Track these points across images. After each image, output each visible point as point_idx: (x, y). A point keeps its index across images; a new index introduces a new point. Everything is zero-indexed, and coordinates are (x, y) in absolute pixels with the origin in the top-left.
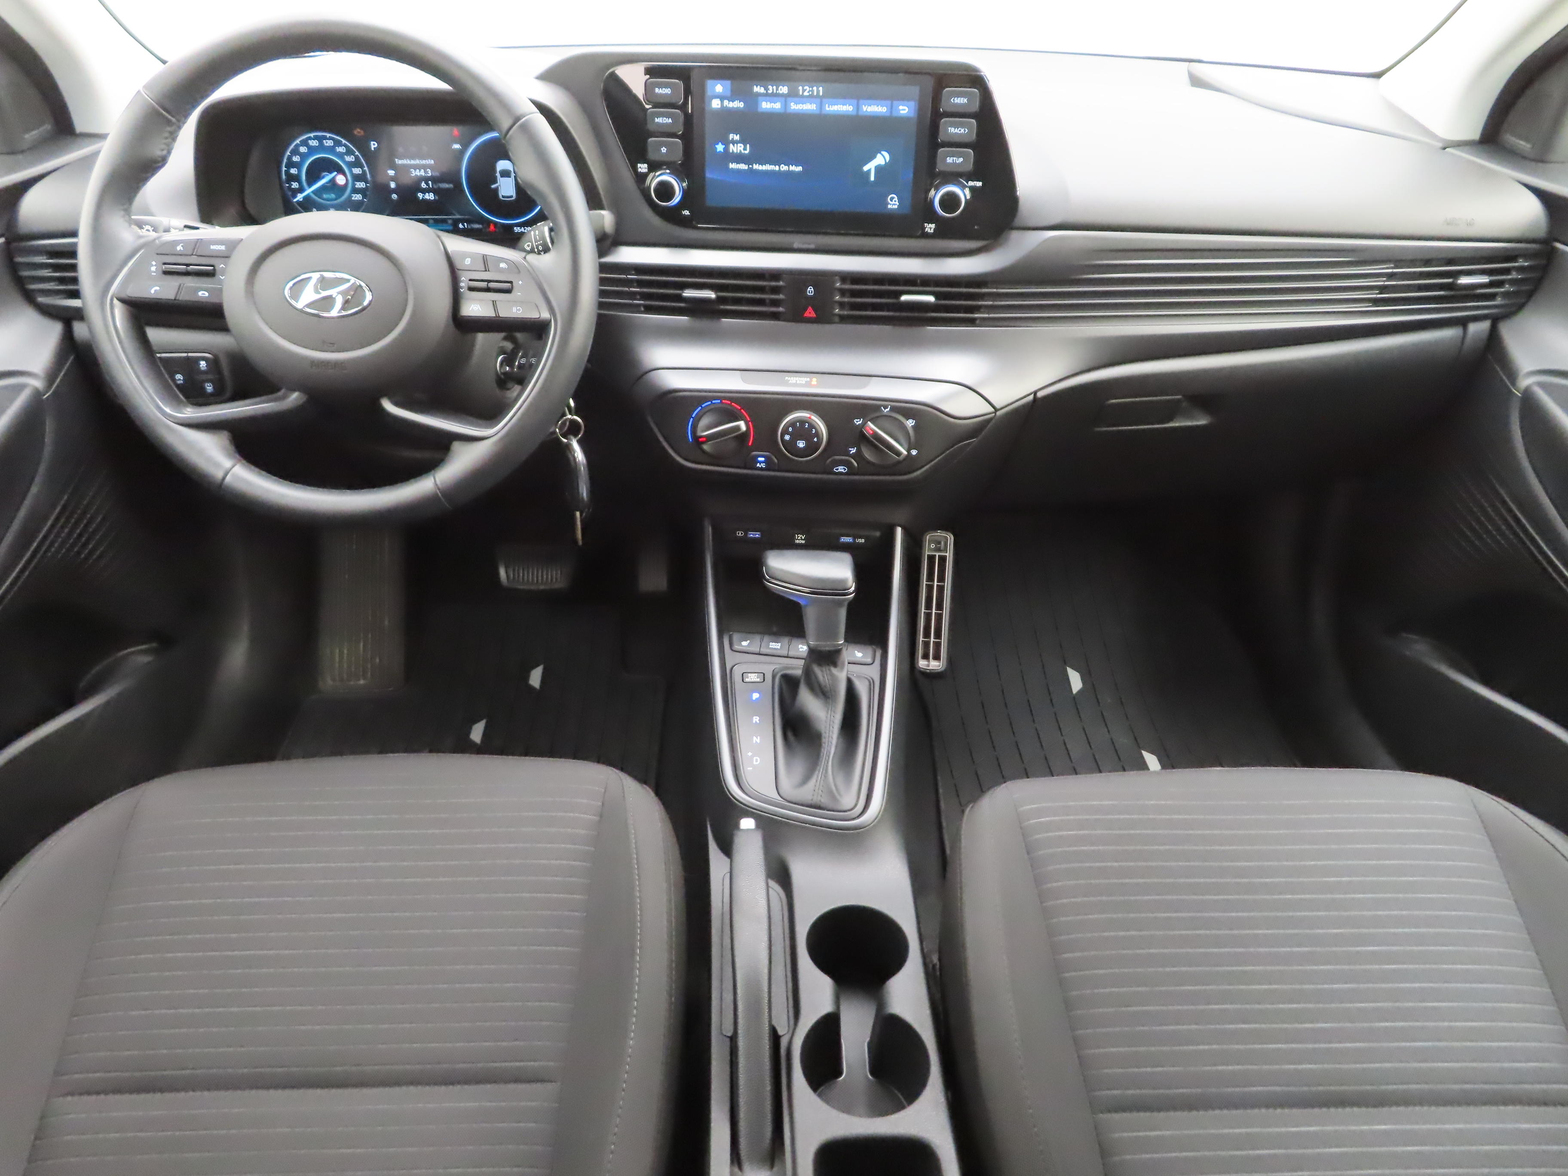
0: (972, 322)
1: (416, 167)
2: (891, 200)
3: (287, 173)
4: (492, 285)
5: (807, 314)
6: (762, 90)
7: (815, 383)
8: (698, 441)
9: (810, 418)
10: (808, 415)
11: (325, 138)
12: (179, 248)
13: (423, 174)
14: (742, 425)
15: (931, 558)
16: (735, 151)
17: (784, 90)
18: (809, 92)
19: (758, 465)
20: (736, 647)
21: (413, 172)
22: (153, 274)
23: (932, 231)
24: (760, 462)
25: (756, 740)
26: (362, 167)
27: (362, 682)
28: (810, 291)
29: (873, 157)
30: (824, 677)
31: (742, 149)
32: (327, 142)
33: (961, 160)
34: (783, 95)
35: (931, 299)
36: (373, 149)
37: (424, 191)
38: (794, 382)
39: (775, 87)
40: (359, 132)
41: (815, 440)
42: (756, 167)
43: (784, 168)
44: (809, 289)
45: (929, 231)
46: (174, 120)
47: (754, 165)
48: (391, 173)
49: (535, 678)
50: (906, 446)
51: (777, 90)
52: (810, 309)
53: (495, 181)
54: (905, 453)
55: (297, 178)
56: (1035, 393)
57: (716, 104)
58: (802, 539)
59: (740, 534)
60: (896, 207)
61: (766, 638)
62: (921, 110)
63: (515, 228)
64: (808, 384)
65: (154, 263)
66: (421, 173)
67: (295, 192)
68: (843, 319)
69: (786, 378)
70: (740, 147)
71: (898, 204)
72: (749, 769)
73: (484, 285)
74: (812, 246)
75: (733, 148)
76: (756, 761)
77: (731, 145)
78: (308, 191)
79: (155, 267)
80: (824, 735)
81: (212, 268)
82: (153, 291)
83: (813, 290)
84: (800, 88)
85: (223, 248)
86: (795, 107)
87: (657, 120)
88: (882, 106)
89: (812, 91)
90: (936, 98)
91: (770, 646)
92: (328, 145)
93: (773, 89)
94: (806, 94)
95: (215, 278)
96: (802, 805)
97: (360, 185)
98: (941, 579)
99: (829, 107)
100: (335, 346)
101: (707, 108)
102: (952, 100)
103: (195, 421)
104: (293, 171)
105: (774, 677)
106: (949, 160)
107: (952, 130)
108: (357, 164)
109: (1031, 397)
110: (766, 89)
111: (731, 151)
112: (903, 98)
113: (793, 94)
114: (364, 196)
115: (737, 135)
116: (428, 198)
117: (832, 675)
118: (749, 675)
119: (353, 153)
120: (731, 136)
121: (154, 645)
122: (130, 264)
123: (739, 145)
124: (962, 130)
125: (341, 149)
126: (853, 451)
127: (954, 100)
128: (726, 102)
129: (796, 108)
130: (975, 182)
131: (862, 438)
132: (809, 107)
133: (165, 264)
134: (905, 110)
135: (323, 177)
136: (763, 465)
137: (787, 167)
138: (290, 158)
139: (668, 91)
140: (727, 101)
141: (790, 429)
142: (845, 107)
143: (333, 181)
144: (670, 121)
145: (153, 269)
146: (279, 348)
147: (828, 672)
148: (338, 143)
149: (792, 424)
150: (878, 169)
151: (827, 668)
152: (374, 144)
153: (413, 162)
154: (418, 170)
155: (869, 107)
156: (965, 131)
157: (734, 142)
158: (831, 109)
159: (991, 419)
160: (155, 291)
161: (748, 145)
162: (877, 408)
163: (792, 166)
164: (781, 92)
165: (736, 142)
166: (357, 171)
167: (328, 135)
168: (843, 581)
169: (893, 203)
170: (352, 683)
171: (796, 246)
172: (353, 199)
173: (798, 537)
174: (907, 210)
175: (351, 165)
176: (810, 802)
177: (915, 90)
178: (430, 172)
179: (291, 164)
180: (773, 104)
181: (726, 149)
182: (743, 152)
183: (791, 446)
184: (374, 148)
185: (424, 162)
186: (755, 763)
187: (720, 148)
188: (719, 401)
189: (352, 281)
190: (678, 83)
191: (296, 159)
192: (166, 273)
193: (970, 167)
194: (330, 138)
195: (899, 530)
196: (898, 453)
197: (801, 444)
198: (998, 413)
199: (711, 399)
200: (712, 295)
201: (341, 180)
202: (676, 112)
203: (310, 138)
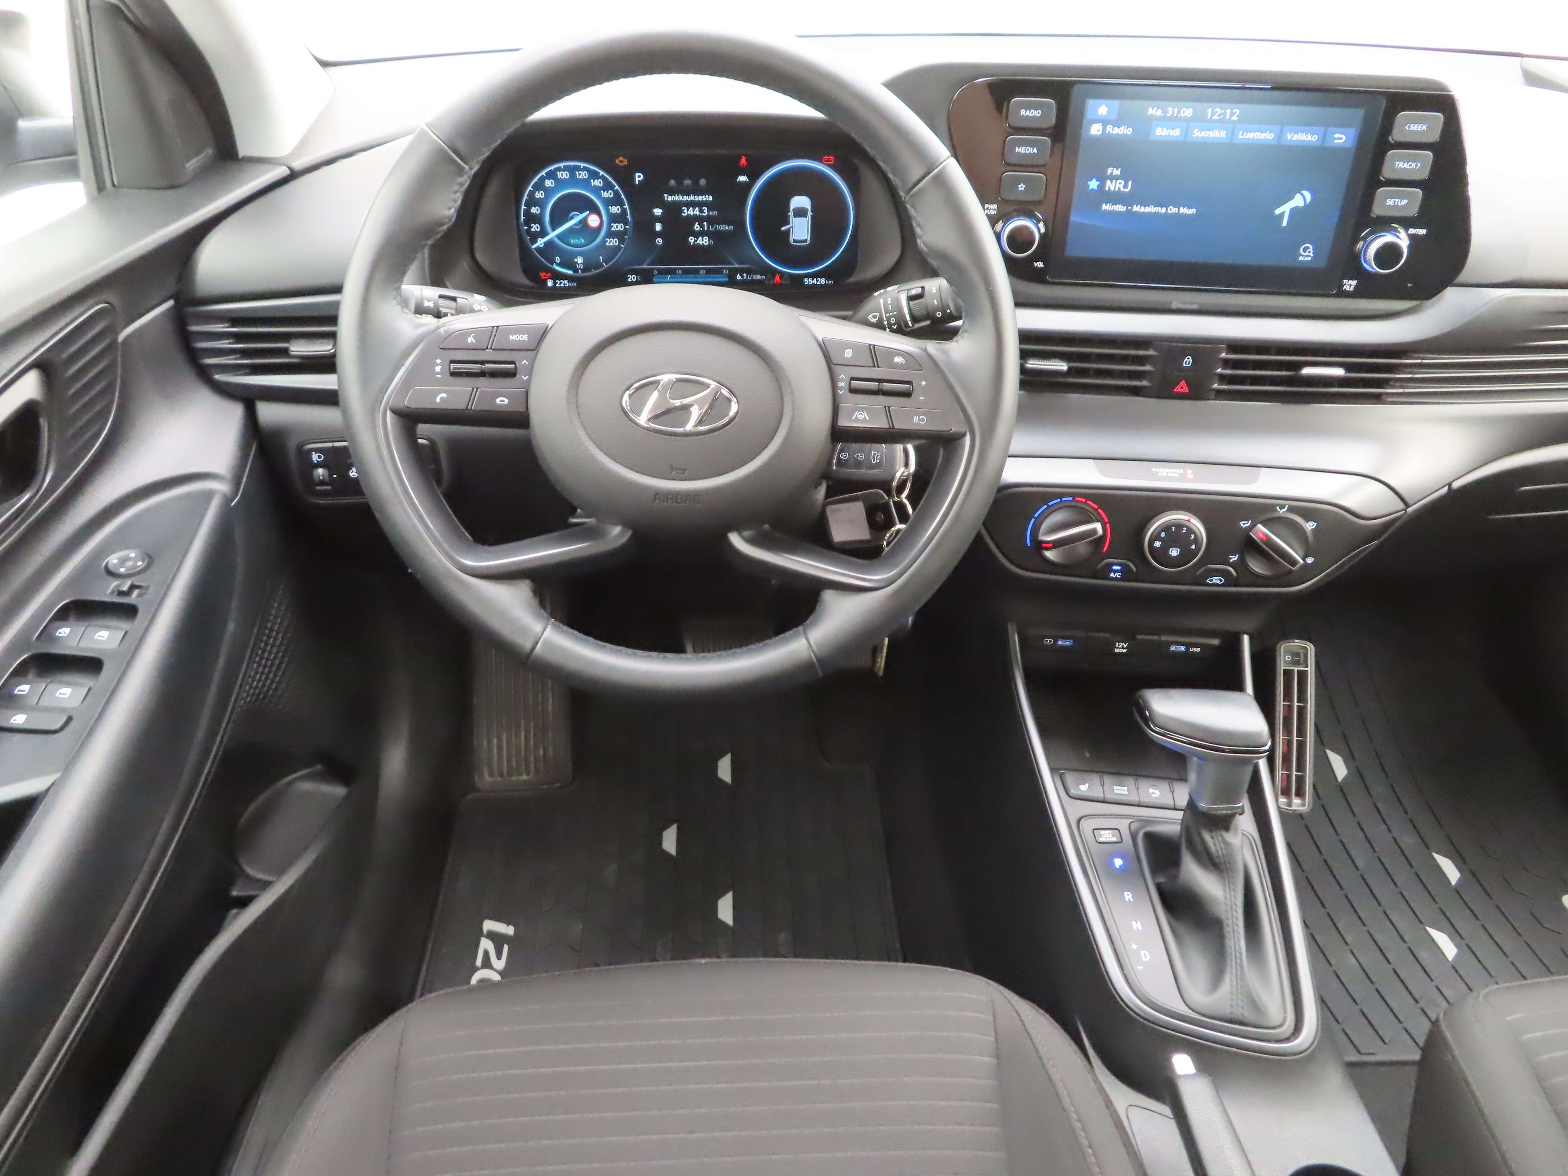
0: (1377, 399)
1: (693, 204)
2: (1304, 251)
3: (527, 213)
4: (887, 386)
5: (1178, 389)
6: (1159, 113)
7: (1192, 476)
8: (1040, 546)
9: (1189, 521)
10: (1186, 518)
11: (578, 168)
12: (470, 340)
13: (698, 213)
14: (1098, 526)
15: (1288, 674)
16: (1112, 189)
17: (1188, 112)
18: (1219, 116)
19: (1112, 575)
20: (1073, 792)
21: (685, 211)
22: (437, 376)
23: (1352, 289)
24: (1115, 571)
25: (1137, 926)
26: (621, 204)
27: (525, 777)
28: (1188, 361)
29: (1291, 198)
30: (1215, 845)
31: (1121, 186)
32: (580, 174)
33: (1405, 202)
34: (1185, 119)
35: (1339, 372)
36: (637, 182)
37: (697, 235)
38: (1165, 474)
39: (1176, 109)
40: (621, 162)
41: (1193, 547)
42: (1136, 208)
43: (1173, 210)
44: (1186, 360)
45: (1348, 289)
46: (467, 167)
47: (1135, 206)
48: (658, 212)
49: (724, 770)
50: (1302, 553)
51: (1179, 112)
52: (1183, 383)
53: (786, 221)
54: (1302, 562)
55: (538, 219)
56: (1450, 485)
57: (1096, 130)
58: (1123, 648)
59: (1048, 642)
60: (1309, 259)
61: (1108, 780)
62: (1361, 140)
63: (806, 280)
64: (1183, 478)
65: (438, 361)
66: (695, 212)
67: (535, 237)
68: (1220, 395)
69: (1154, 469)
70: (1120, 183)
71: (1312, 255)
72: (1138, 967)
73: (874, 385)
74: (1195, 307)
75: (1110, 185)
76: (1145, 956)
77: (1108, 182)
78: (552, 235)
79: (440, 367)
80: (1225, 922)
81: (513, 365)
82: (438, 400)
83: (1191, 360)
84: (1210, 110)
85: (525, 337)
86: (1198, 134)
87: (1017, 150)
88: (1312, 134)
89: (1225, 114)
90: (1387, 126)
91: (1115, 792)
92: (580, 177)
93: (1173, 112)
94: (1215, 117)
95: (514, 378)
96: (1221, 1020)
97: (618, 227)
98: (1302, 698)
99: (1242, 135)
100: (687, 472)
101: (1083, 135)
102: (1406, 127)
103: (494, 572)
104: (534, 210)
105: (1134, 837)
106: (1390, 202)
107: (1400, 165)
108: (617, 201)
109: (1446, 489)
110: (1165, 111)
111: (1107, 189)
112: (1343, 125)
113: (1200, 119)
114: (622, 241)
115: (1117, 169)
116: (701, 243)
117: (1227, 844)
118: (1102, 832)
119: (611, 187)
120: (1110, 171)
121: (319, 767)
122: (408, 363)
123: (1119, 181)
124: (1413, 165)
125: (597, 183)
126: (1234, 558)
127: (1409, 127)
128: (1109, 128)
129: (1200, 136)
130: (1418, 230)
131: (1250, 546)
132: (1218, 134)
133: (452, 362)
134: (1341, 139)
135: (572, 218)
136: (1118, 575)
137: (1177, 209)
138: (531, 194)
139: (1037, 113)
140: (1112, 127)
141: (1163, 535)
142: (1264, 134)
143: (584, 222)
144: (1035, 150)
145: (438, 369)
146: (610, 474)
147: (1220, 839)
148: (594, 175)
149: (1166, 528)
150: (1294, 211)
151: (1218, 834)
152: (639, 177)
153: (686, 198)
154: (691, 209)
155: (1296, 135)
156: (1416, 166)
157: (1113, 178)
158: (1245, 137)
159: (1399, 518)
160: (441, 398)
161: (1130, 182)
162: (1272, 508)
163: (1184, 208)
164: (1183, 115)
165: (1116, 178)
166: (615, 210)
167: (582, 165)
168: (1257, 735)
169: (1306, 255)
170: (514, 778)
171: (1174, 306)
172: (607, 244)
173: (1119, 645)
174: (1322, 264)
175: (608, 203)
176: (1229, 1016)
177: (1358, 114)
178: (706, 211)
179: (532, 202)
180: (1171, 130)
181: (1101, 186)
182: (1122, 189)
183: (1161, 555)
184: (639, 181)
185: (700, 198)
186: (1144, 959)
187: (1093, 184)
188: (1071, 499)
189: (712, 386)
190: (1052, 102)
191: (539, 195)
192: (453, 374)
193: (1413, 211)
194: (585, 169)
195: (1246, 639)
196: (1294, 562)
197: (1174, 552)
198: (1409, 510)
199: (1061, 496)
200: (1063, 366)
201: (593, 221)
202: (1045, 140)
203: (559, 169)
